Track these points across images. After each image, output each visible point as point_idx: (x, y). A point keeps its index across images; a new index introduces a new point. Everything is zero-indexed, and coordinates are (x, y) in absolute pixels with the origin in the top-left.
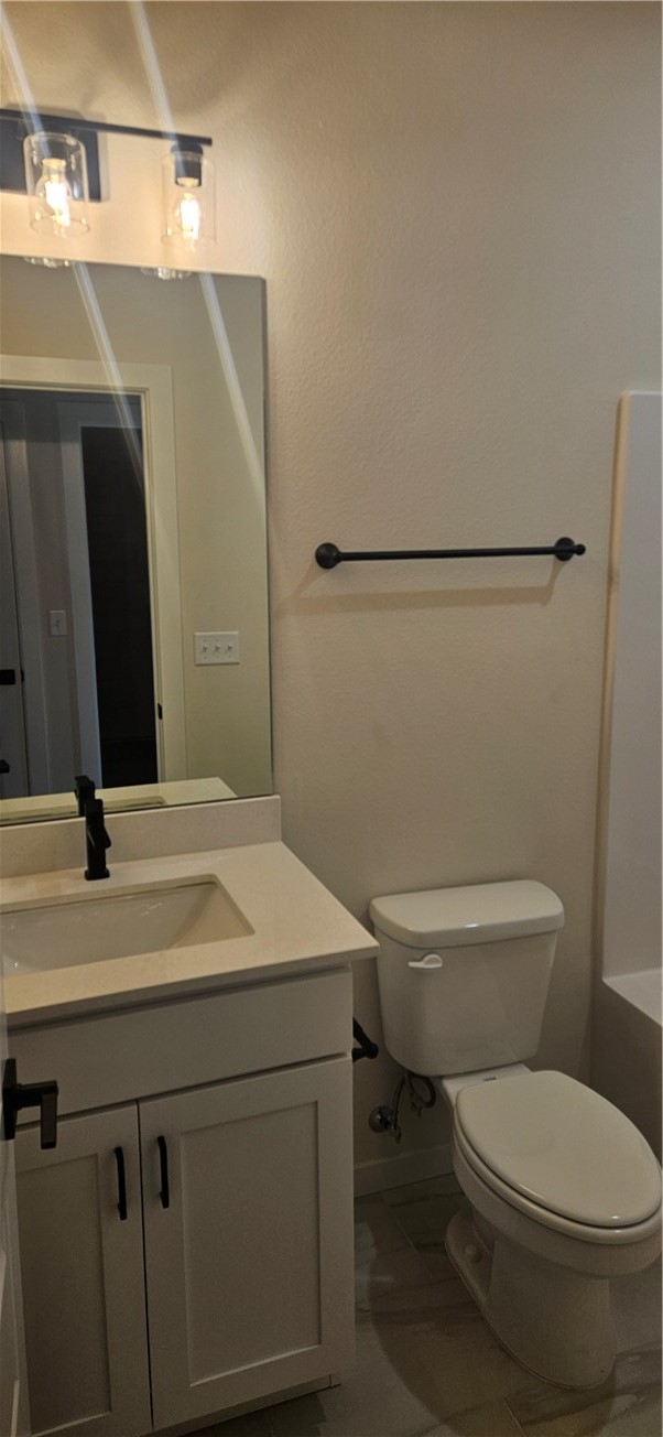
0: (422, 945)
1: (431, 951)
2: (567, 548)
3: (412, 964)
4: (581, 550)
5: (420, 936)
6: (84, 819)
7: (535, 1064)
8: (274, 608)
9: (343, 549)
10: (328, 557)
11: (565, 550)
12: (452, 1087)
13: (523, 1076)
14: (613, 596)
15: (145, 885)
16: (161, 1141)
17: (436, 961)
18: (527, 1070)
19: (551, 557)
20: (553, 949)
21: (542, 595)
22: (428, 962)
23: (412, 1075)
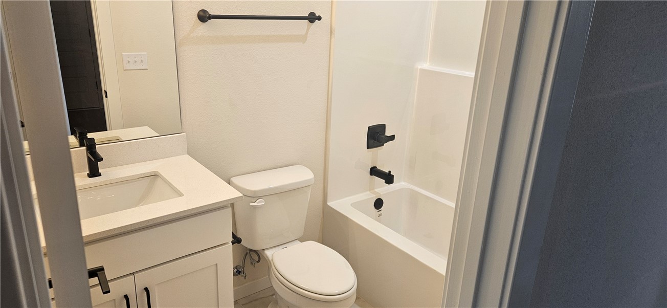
0: (255, 196)
1: (260, 198)
2: (313, 17)
3: (251, 204)
4: (319, 18)
5: (255, 192)
6: (85, 148)
7: (302, 240)
8: (178, 41)
9: (212, 13)
10: (204, 17)
11: (312, 18)
12: (269, 253)
13: (298, 245)
14: (332, 40)
15: (121, 178)
16: (146, 289)
17: (262, 202)
18: (299, 242)
19: (307, 21)
20: (309, 193)
21: (303, 39)
22: (258, 203)
23: (251, 250)
